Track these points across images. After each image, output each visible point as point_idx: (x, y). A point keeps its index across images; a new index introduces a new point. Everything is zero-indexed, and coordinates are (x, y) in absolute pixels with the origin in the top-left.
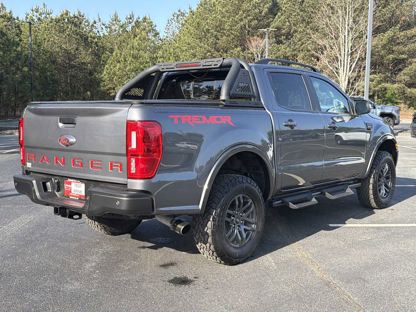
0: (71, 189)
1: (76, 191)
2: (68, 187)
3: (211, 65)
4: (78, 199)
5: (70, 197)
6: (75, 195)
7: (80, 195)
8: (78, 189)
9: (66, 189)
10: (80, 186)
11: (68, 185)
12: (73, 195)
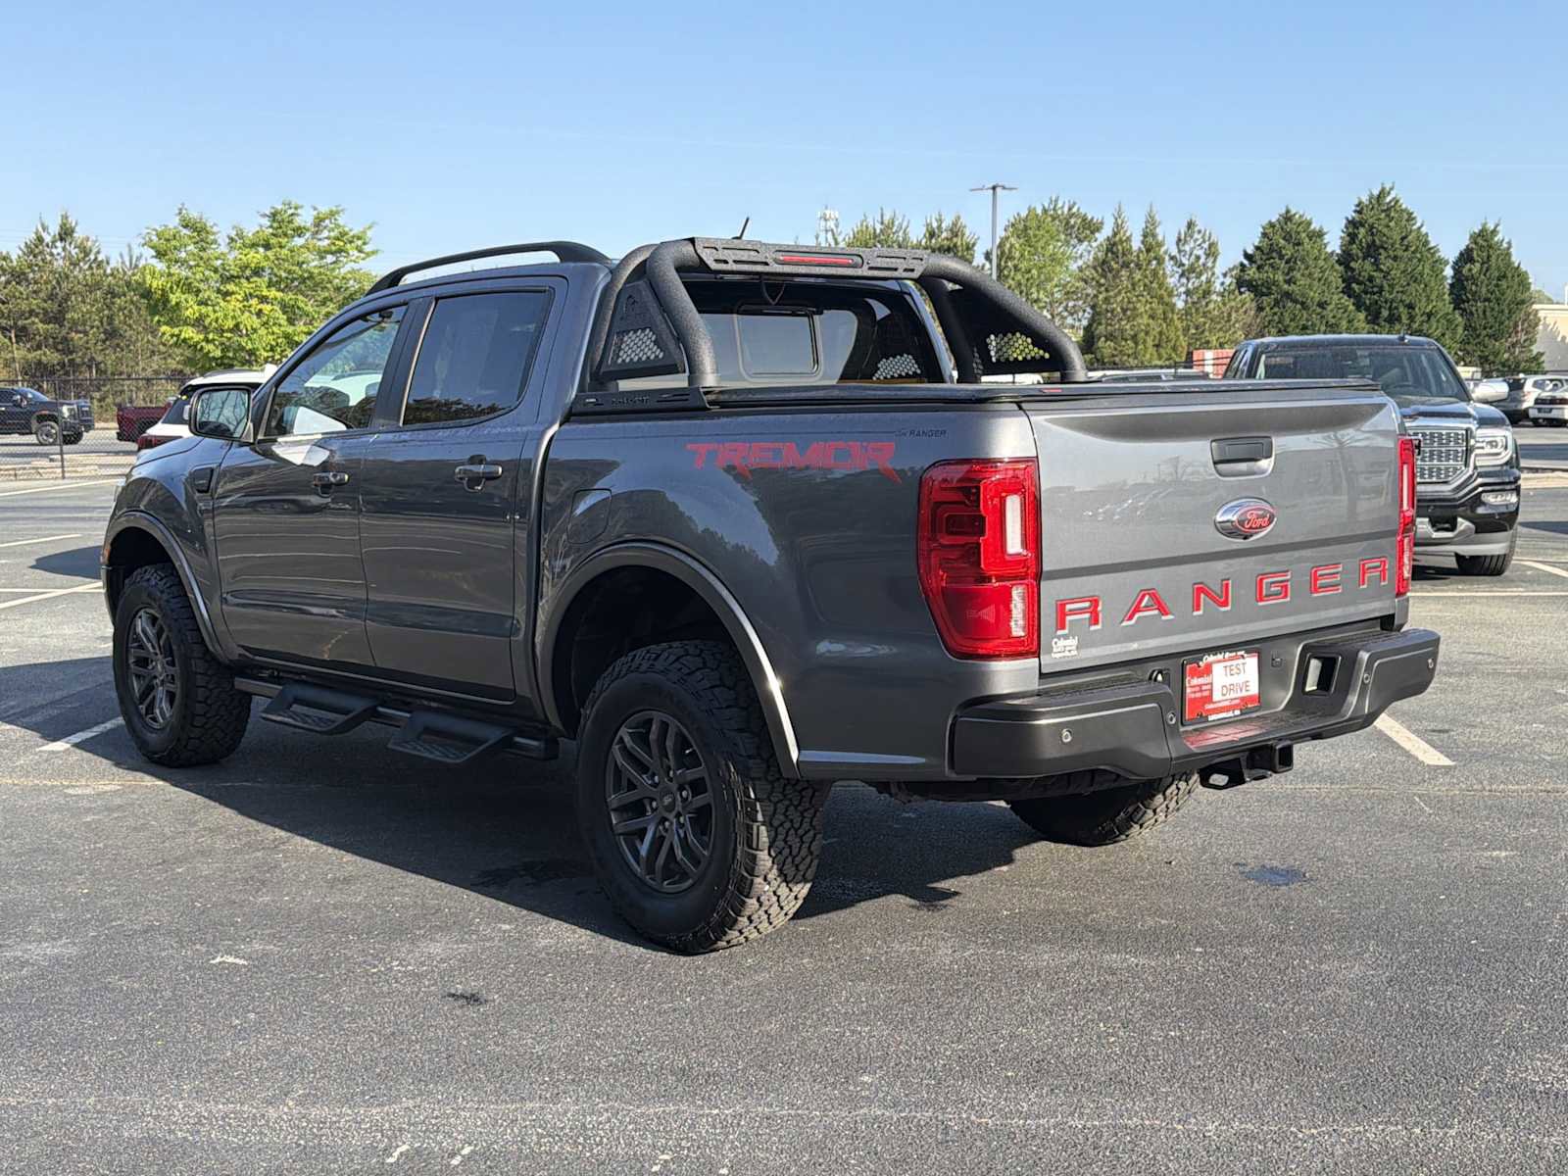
0: (1211, 690)
1: (1231, 688)
2: (1200, 686)
3: (896, 269)
4: (1237, 712)
5: (1211, 718)
6: (1227, 703)
7: (1242, 699)
8: (1235, 679)
9: (1193, 696)
10: (1241, 667)
11: (1198, 677)
12: (1220, 705)
